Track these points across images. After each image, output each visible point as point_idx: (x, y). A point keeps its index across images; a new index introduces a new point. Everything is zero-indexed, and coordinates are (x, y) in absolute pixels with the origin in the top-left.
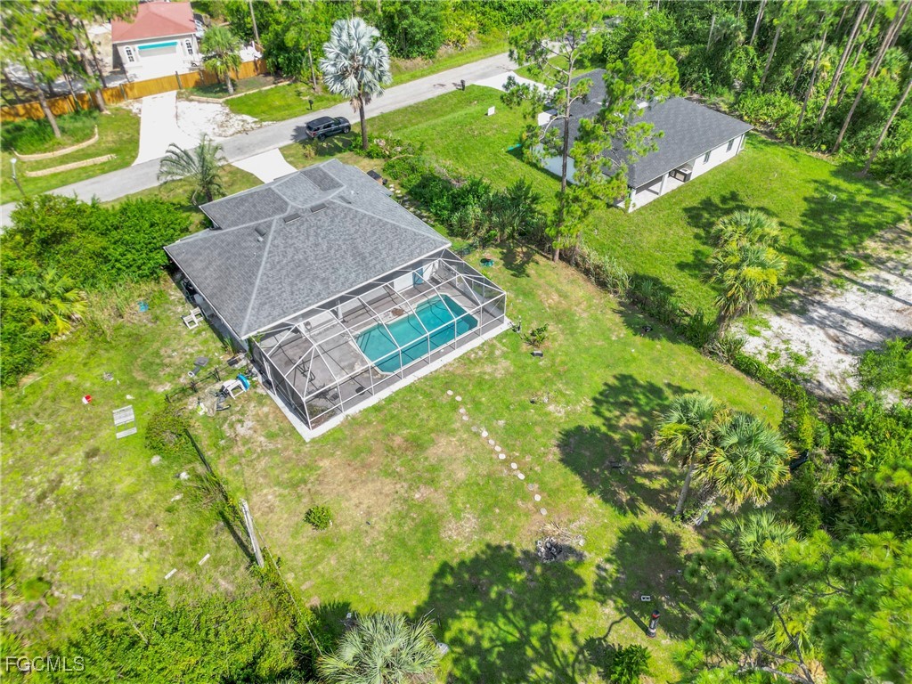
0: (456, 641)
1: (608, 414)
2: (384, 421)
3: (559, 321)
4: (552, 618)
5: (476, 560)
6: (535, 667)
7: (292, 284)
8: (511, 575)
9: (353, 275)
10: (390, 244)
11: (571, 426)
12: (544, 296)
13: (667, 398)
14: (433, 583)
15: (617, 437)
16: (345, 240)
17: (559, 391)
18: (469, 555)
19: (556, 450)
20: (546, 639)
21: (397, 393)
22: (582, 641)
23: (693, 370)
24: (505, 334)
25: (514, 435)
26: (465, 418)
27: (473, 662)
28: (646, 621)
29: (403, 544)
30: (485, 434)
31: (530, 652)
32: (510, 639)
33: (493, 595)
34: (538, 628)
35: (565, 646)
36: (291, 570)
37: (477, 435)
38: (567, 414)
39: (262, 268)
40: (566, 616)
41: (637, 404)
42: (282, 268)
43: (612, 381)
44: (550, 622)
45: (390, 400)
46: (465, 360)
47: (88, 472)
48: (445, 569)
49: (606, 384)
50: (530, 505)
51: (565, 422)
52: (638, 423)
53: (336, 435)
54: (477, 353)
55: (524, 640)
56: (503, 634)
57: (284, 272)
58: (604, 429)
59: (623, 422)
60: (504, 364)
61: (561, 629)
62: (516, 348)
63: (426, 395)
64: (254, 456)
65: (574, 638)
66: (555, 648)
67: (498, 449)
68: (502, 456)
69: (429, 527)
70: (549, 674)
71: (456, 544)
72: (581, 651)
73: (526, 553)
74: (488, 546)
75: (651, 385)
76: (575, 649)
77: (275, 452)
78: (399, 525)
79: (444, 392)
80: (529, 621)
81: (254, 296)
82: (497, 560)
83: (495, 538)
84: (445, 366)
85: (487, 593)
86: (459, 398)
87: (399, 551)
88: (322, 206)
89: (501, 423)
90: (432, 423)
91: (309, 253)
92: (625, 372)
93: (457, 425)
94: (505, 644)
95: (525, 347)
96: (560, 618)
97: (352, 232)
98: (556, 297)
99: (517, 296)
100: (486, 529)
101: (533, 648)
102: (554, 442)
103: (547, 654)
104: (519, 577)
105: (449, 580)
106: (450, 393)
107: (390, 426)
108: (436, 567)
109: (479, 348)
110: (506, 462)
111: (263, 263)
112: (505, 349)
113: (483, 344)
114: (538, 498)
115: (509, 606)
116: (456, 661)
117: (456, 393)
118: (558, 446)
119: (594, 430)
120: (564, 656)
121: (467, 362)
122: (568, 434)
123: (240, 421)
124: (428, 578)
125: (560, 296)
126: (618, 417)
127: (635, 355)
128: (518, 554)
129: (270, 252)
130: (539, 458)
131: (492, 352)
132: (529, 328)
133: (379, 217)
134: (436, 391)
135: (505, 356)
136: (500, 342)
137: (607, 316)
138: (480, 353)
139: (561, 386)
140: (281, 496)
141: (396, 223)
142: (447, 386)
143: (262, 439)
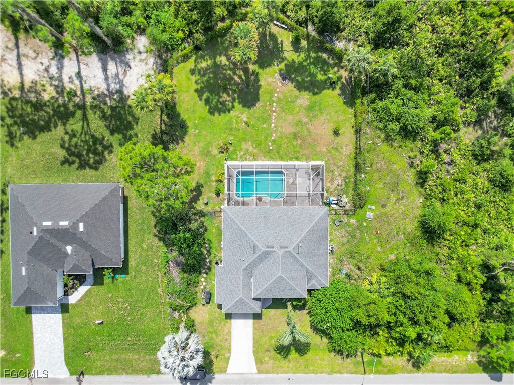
0: (325, 74)
1: (231, 104)
2: (298, 152)
3: (208, 152)
4: (300, 63)
5: (305, 90)
6: (313, 56)
8: (300, 80)
9: (273, 212)
11: (246, 109)
12: (201, 168)
13: (207, 96)
14: (320, 93)
15: (236, 95)
16: (267, 228)
17: (237, 123)
18: (307, 92)
19: (257, 105)
20: (306, 60)
21: (287, 161)
22: (298, 53)
23: (186, 99)
24: (232, 160)
25: (266, 119)
26: (274, 135)
27: (325, 68)
28: (280, 45)
29: (320, 109)
30: (273, 125)
31: (312, 60)
32: (313, 66)
33: (309, 78)
34: (305, 63)
35: (303, 55)
36: (351, 123)
37: (275, 127)
38: (242, 114)
39: (307, 230)
40: (297, 61)
41: (218, 101)
42: (299, 226)
43: (217, 114)
44: (301, 63)
45: (291, 159)
46: (255, 158)
47: (388, 198)
48: (315, 94)
49: (220, 115)
50: (280, 95)
52: (225, 95)
53: (315, 157)
54: (249, 159)
55: (311, 63)
56: (314, 68)
58: (237, 101)
59: (229, 99)
60: (244, 147)
61: (300, 59)
62: (235, 151)
63: (278, 153)
64: (341, 168)
65: (299, 55)
66: (305, 56)
67: (273, 118)
68: (274, 114)
69: (310, 108)
70: (311, 53)
71: (307, 99)
72: (300, 52)
73: (292, 83)
74: (300, 92)
75: (206, 104)
76: (301, 53)
77: (335, 165)
78: (317, 115)
79: (272, 150)
80: (306, 66)
81: (316, 220)
82: (300, 87)
83: (296, 92)
84: (263, 161)
85: (310, 80)
86: (270, 144)
87: (322, 108)
89: (264, 126)
90: (286, 140)
91: (285, 228)
92: (209, 115)
93: (279, 134)
94: (315, 66)
95: (231, 149)
96: (298, 62)
97: (262, 230)
99: (212, 175)
100: (297, 97)
101: (310, 61)
102: (255, 108)
103: (308, 57)
104: (299, 78)
105: (316, 90)
106: (271, 148)
107: (298, 149)
108: (317, 97)
109: (246, 160)
110: (274, 112)
111: (305, 232)
112: (238, 153)
113: (243, 161)
114: (276, 95)
115: (307, 73)
116: (329, 71)
117: (269, 146)
118: (255, 106)
119: (240, 103)
120: (305, 53)
121: (255, 157)
122: (249, 107)
123: (338, 186)
124: (321, 95)
126: (229, 101)
127: (198, 119)
128: (294, 83)
129: (301, 236)
130: (264, 106)
131: (244, 155)
132: (222, 157)
133: (247, 232)
134: (274, 152)
135: (241, 150)
136: (237, 158)
137: (189, 142)
138: (248, 158)
139: (234, 125)
140: (342, 148)
141: (241, 225)
142: (269, 151)
143: (336, 173)
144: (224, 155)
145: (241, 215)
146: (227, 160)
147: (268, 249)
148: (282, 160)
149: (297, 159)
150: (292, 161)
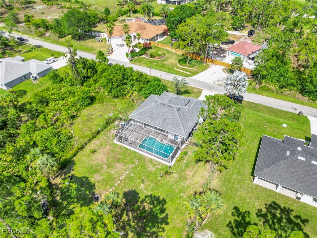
0: (70, 186)
1: (147, 199)
2: (123, 152)
3: (180, 177)
4: (78, 202)
5: (90, 183)
6: (66, 202)
7: (147, 115)
8: (88, 191)
9: (158, 124)
10: (173, 125)
11: (137, 191)
12: (190, 170)
13: (161, 215)
14: (83, 177)
15: (139, 204)
16: (166, 116)
17: (149, 186)
18: (91, 181)
19: (128, 190)
20: (73, 202)
21: (133, 151)
22: (73, 210)
23: (178, 222)
24: (166, 166)
25: (129, 179)
26: (130, 167)
27: (66, 190)
29: (91, 168)
30: (127, 173)
31: (69, 200)
32: (72, 195)
33: (82, 189)
34: (75, 200)
35: (72, 207)
36: (81, 153)
37: (126, 171)
38: (142, 189)
39: (146, 108)
40: (79, 205)
41: (155, 207)
43: (161, 198)
44: (77, 202)
45: (130, 150)
46: (151, 161)
47: (97, 117)
48: (87, 178)
49: (159, 197)
50: (108, 189)
51: (139, 190)
52: (147, 209)
53: (116, 146)
55: (71, 198)
56: (73, 193)
57: (148, 112)
58: (140, 200)
59: (145, 204)
60: (154, 169)
61: (76, 205)
62: (162, 169)
63: (135, 156)
64: (107, 136)
65: (74, 208)
66: (71, 205)
67: (123, 177)
68: (121, 179)
69: (97, 171)
70: (64, 205)
71: (93, 178)
72: (70, 210)
73: (94, 192)
74: (94, 184)
75: (165, 209)
76: (71, 209)
77: (108, 138)
78: (96, 166)
80: (77, 198)
81: (139, 112)
82: (91, 187)
83: (97, 185)
84: (147, 157)
85: (82, 187)
86: (136, 163)
87: (89, 168)
88: (171, 107)
89: (133, 175)
90: (125, 161)
91: (157, 113)
92: (167, 201)
93: (127, 166)
94: (70, 195)
95: (163, 172)
96: (78, 204)
97: (169, 116)
98: (191, 174)
99: (185, 164)
100: (99, 182)
101: (70, 200)
102: (131, 189)
103: (69, 203)
104: (88, 193)
105: (84, 180)
106: (137, 161)
108: (87, 176)
110: (120, 180)
111: (148, 108)
112: (160, 168)
113: (159, 162)
114: (111, 190)
115: (80, 193)
116: (66, 187)
117: (138, 163)
118: (129, 190)
119: (139, 198)
120: (69, 207)
122: (134, 191)
124: (84, 175)
125: (192, 175)
126: (147, 202)
127: (177, 202)
128: (94, 191)
129: (151, 107)
130: (124, 187)
131: (157, 165)
132: (172, 170)
133: (179, 118)
134: (137, 158)
135: (157, 168)
136: (162, 166)
137: (191, 190)
138: (156, 162)
139: (152, 185)
140: (98, 144)
141: (180, 122)
142: (140, 159)
143: (111, 135)
144: (170, 170)
145: (177, 128)
146: (170, 167)
147: (171, 105)
148: (135, 152)
149: (126, 149)
150: (130, 149)
